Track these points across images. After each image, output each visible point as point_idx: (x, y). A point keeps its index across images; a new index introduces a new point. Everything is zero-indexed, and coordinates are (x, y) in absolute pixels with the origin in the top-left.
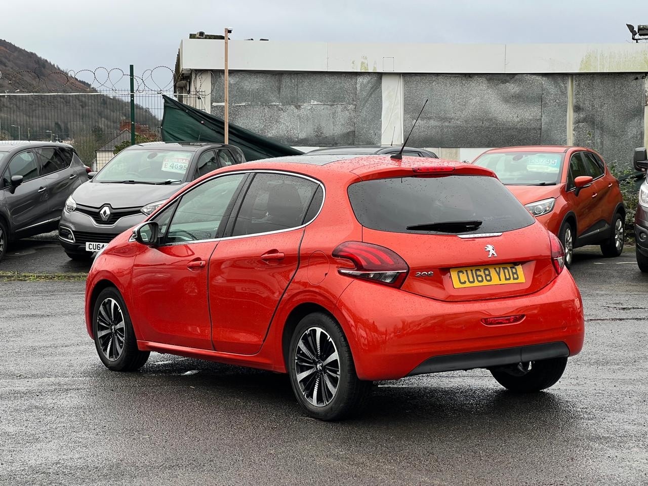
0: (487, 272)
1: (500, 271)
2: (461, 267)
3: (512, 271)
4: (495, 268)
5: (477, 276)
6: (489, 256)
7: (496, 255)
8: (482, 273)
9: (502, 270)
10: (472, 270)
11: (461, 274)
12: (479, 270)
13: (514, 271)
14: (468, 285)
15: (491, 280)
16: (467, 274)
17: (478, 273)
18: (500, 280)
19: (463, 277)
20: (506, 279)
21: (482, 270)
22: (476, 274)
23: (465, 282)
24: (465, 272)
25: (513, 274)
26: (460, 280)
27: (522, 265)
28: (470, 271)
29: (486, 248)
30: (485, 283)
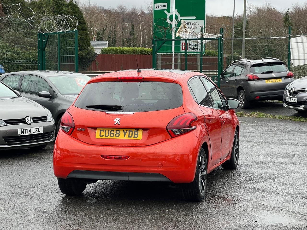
0: (118, 132)
1: (126, 132)
2: (103, 128)
3: (135, 133)
4: (124, 131)
5: (111, 133)
6: (115, 124)
7: (119, 124)
8: (115, 132)
9: (128, 132)
10: (109, 130)
11: (102, 132)
12: (114, 131)
13: (136, 133)
14: (104, 137)
15: (119, 136)
16: (106, 132)
17: (112, 132)
18: (125, 137)
19: (103, 133)
20: (129, 137)
21: (115, 131)
22: (111, 132)
23: (103, 136)
24: (105, 131)
25: (135, 134)
26: (100, 135)
27: (143, 131)
29: (115, 119)
30: (115, 137)
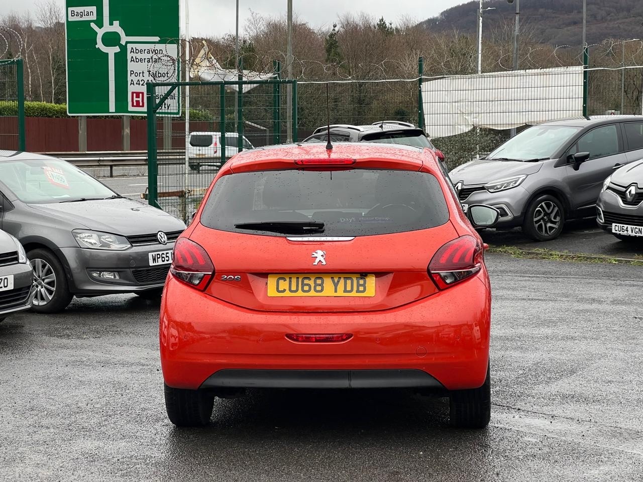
0: (319, 282)
1: (338, 282)
2: (282, 273)
3: (358, 282)
4: (332, 278)
5: (303, 285)
6: (314, 264)
7: (324, 263)
8: (311, 282)
9: (342, 281)
10: (298, 278)
11: (281, 282)
12: (309, 278)
13: (361, 282)
14: (287, 294)
15: (322, 290)
16: (290, 282)
17: (306, 281)
18: (336, 291)
19: (284, 285)
20: (345, 291)
21: (313, 279)
22: (303, 282)
23: (284, 290)
24: (288, 280)
25: (359, 285)
26: (278, 288)
27: (376, 277)
28: (296, 279)
29: (314, 253)
30: (312, 293)
